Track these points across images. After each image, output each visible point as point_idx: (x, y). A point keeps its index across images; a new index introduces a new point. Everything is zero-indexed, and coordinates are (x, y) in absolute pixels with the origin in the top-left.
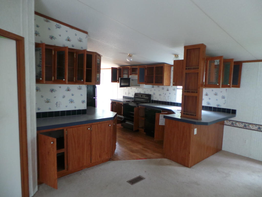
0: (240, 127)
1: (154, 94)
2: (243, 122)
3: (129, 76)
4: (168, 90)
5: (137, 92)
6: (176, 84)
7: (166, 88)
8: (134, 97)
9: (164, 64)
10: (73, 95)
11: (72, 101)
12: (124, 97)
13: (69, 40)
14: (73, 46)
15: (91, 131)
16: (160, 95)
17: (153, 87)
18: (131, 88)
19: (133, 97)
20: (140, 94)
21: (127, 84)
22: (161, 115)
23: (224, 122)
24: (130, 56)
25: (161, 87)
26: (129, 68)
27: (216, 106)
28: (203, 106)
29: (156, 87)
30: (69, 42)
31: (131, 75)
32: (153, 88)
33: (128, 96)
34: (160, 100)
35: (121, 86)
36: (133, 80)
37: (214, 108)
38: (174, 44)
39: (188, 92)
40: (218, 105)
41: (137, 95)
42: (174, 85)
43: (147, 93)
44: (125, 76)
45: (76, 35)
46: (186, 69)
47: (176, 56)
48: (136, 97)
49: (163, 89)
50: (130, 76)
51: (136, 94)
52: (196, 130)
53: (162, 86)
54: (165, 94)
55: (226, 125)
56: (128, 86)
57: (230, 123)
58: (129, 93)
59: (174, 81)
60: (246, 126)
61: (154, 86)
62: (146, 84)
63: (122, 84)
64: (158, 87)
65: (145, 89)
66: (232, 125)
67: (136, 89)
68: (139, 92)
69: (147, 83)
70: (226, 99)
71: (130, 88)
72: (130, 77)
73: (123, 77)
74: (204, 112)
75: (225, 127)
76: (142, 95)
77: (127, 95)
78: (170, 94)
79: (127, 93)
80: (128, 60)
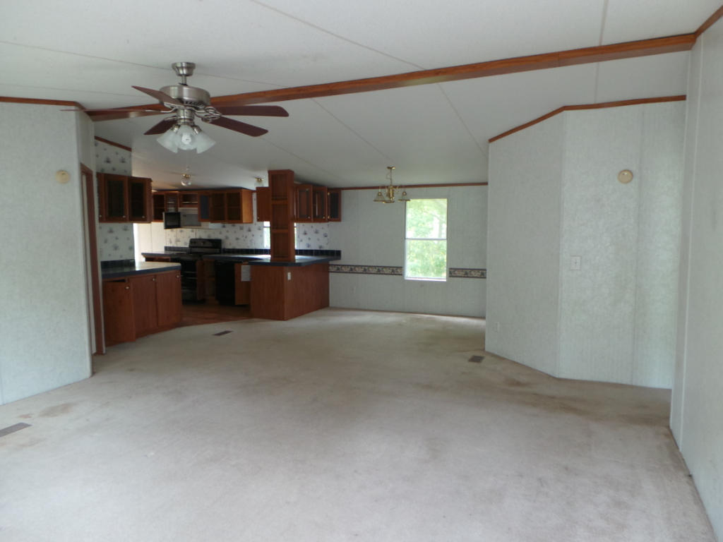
0: (346, 272)
1: (227, 238)
2: (348, 266)
3: (177, 210)
4: (250, 230)
5: (193, 237)
6: (261, 219)
7: (246, 226)
8: (190, 247)
9: (240, 189)
10: (117, 238)
11: (116, 248)
12: (166, 248)
13: (108, 161)
14: (114, 169)
15: (156, 283)
16: (237, 239)
17: (224, 227)
18: (181, 231)
19: (187, 246)
20: (200, 239)
21: (176, 224)
22: (243, 266)
23: (328, 269)
24: (187, 178)
25: (238, 226)
26: (176, 194)
27: (318, 248)
28: (297, 251)
29: (229, 226)
30: (108, 164)
31: (180, 207)
32: (224, 229)
33: (175, 246)
34: (238, 247)
35: (167, 227)
36: (185, 216)
37: (316, 251)
38: (255, 167)
39: (277, 228)
40: (320, 247)
41: (195, 243)
42: (258, 220)
43: (213, 237)
44: (172, 210)
45: (117, 154)
46: (273, 199)
47: (259, 180)
48: (193, 245)
49: (242, 228)
50: (180, 209)
51: (192, 241)
52: (289, 276)
53: (241, 225)
54: (246, 237)
55: (332, 272)
56: (178, 226)
57: (335, 269)
58: (178, 241)
59: (258, 215)
60: (352, 269)
61: (227, 225)
62: (212, 222)
63: (168, 224)
64: (234, 226)
65: (212, 230)
66: (338, 271)
67: (192, 231)
68: (198, 237)
69: (215, 219)
70: (328, 237)
71: (179, 229)
72: (179, 211)
73: (168, 210)
74: (297, 257)
75: (331, 275)
76: (204, 241)
77: (173, 245)
78: (253, 236)
79: (173, 240)
80: (183, 184)
